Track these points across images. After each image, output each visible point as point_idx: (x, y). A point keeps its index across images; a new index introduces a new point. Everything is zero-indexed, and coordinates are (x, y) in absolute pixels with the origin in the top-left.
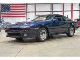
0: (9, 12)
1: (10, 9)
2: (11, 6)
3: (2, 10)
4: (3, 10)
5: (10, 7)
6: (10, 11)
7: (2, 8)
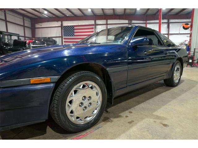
0: (73, 36)
1: (74, 32)
2: (75, 28)
3: (64, 34)
4: (66, 34)
5: (74, 30)
6: (74, 34)
7: (65, 31)
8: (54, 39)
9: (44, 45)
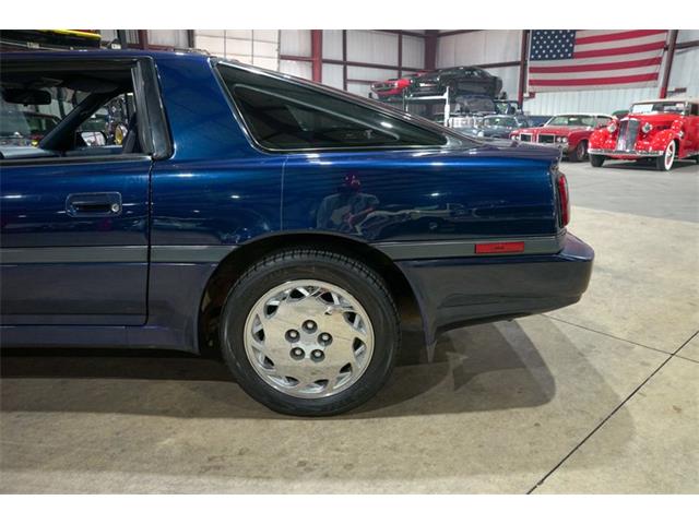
0: (566, 57)
4: (540, 53)
8: (492, 72)
9: (440, 97)
